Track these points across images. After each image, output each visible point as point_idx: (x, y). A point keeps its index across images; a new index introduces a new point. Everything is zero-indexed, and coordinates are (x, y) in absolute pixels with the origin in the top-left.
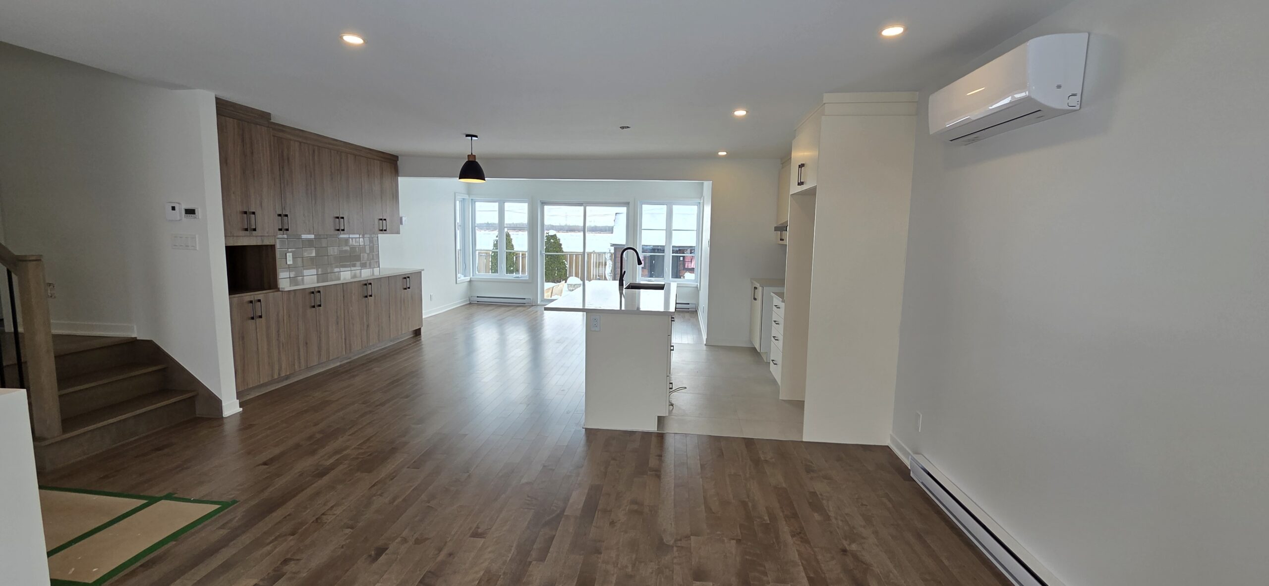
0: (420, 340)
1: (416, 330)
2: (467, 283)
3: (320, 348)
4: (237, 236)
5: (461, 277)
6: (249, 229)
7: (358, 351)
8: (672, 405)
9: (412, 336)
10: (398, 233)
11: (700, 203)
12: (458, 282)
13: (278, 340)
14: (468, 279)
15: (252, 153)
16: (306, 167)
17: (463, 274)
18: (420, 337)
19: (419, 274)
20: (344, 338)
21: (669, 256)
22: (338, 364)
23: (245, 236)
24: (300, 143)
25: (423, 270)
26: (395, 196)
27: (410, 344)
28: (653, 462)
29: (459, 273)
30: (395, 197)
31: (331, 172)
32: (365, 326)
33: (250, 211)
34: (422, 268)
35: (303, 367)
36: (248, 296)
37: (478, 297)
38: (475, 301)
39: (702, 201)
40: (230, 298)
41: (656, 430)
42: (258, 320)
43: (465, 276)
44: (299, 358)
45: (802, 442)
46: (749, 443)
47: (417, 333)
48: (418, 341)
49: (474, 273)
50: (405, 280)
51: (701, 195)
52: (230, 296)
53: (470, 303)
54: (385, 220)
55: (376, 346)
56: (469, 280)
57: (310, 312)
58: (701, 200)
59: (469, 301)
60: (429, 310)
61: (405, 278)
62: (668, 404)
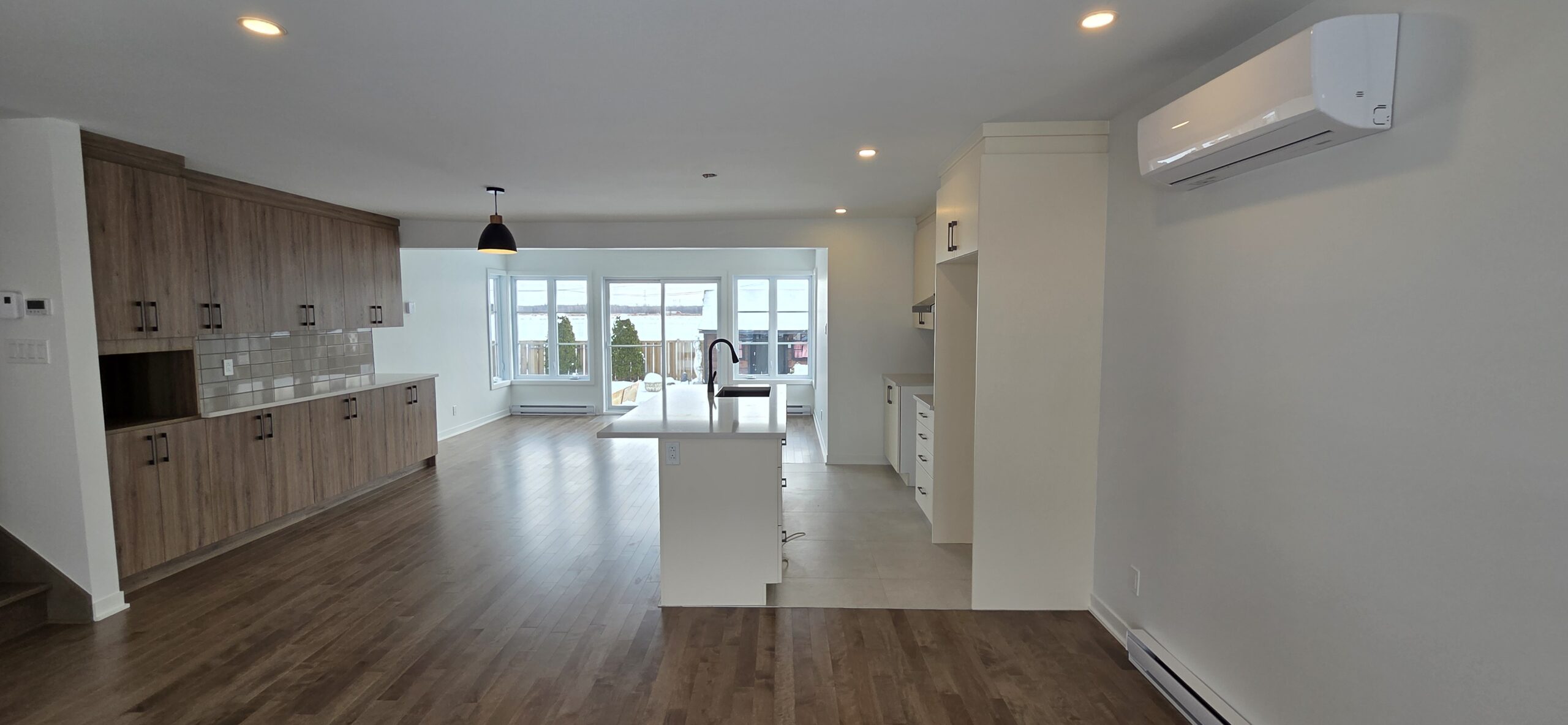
0: (434, 473)
1: (428, 459)
2: (506, 388)
3: (271, 500)
4: (123, 340)
5: (498, 381)
6: (144, 328)
7: (334, 495)
8: (786, 561)
9: (422, 468)
10: (401, 324)
11: (812, 276)
12: (492, 388)
13: (198, 491)
14: (508, 382)
15: (151, 215)
16: (251, 237)
17: (500, 377)
18: (435, 468)
19: (431, 382)
20: (311, 479)
21: (774, 344)
22: (304, 518)
23: (138, 339)
24: (241, 200)
25: (437, 375)
26: (395, 274)
27: (418, 481)
28: (762, 661)
29: (494, 376)
30: (394, 277)
31: (293, 242)
32: (347, 458)
33: (146, 300)
34: (436, 373)
35: (243, 527)
36: (141, 430)
37: (521, 406)
38: (519, 412)
39: (815, 274)
40: (106, 435)
41: (765, 604)
42: (162, 466)
43: (503, 380)
44: (236, 516)
45: (971, 611)
46: (898, 616)
47: (430, 463)
48: (430, 475)
49: (516, 374)
50: (410, 390)
51: (813, 267)
52: (108, 432)
53: (511, 415)
54: (380, 307)
55: (363, 487)
56: (509, 384)
57: (253, 446)
58: (813, 273)
59: (510, 412)
60: (448, 428)
61: (410, 388)
62: (781, 560)
